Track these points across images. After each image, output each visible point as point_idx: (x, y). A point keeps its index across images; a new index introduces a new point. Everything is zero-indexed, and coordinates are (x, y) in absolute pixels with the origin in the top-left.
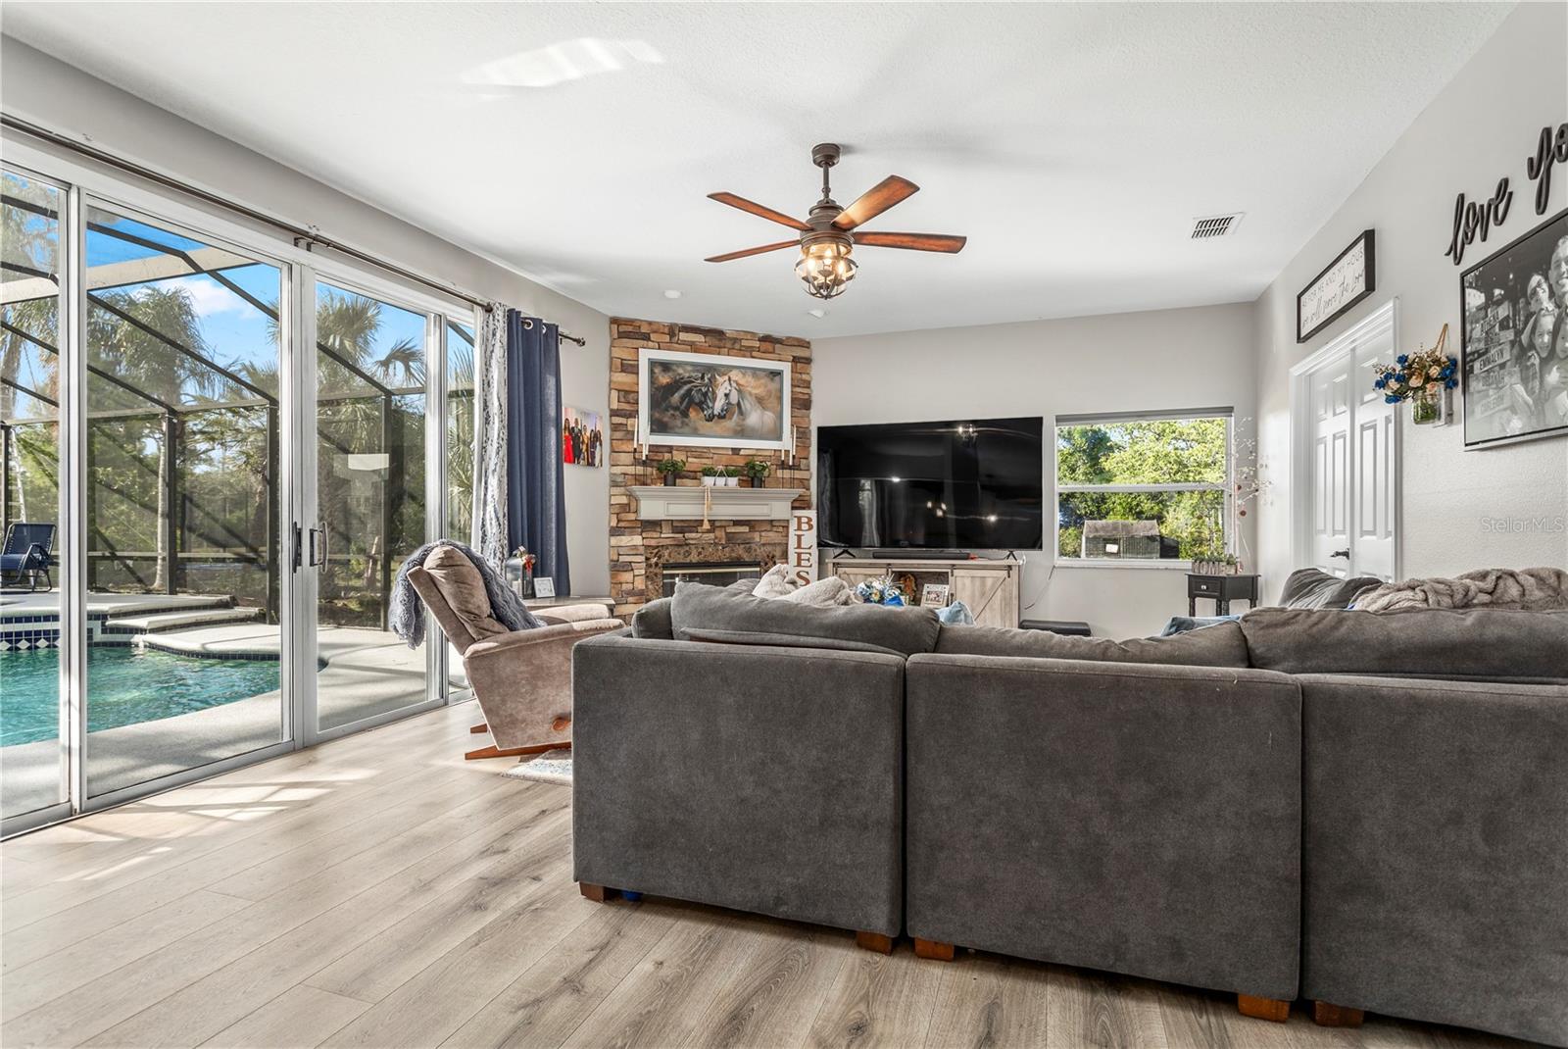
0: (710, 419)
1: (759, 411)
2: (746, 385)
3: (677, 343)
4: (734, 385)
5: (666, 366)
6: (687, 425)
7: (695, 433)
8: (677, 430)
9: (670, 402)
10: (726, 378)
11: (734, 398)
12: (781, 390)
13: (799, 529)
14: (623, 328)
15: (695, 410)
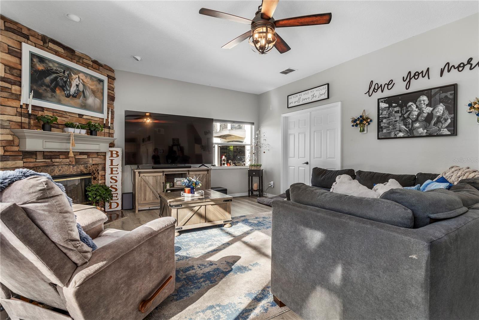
0: (68, 96)
1: (93, 98)
2: (87, 82)
3: (47, 48)
4: (81, 81)
5: (42, 60)
6: (54, 97)
7: (59, 102)
8: (48, 99)
9: (44, 81)
10: (77, 76)
11: (81, 88)
12: (103, 89)
13: (112, 156)
14: (8, 25)
15: (59, 89)
